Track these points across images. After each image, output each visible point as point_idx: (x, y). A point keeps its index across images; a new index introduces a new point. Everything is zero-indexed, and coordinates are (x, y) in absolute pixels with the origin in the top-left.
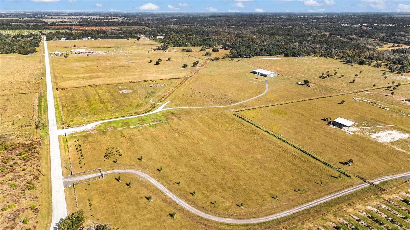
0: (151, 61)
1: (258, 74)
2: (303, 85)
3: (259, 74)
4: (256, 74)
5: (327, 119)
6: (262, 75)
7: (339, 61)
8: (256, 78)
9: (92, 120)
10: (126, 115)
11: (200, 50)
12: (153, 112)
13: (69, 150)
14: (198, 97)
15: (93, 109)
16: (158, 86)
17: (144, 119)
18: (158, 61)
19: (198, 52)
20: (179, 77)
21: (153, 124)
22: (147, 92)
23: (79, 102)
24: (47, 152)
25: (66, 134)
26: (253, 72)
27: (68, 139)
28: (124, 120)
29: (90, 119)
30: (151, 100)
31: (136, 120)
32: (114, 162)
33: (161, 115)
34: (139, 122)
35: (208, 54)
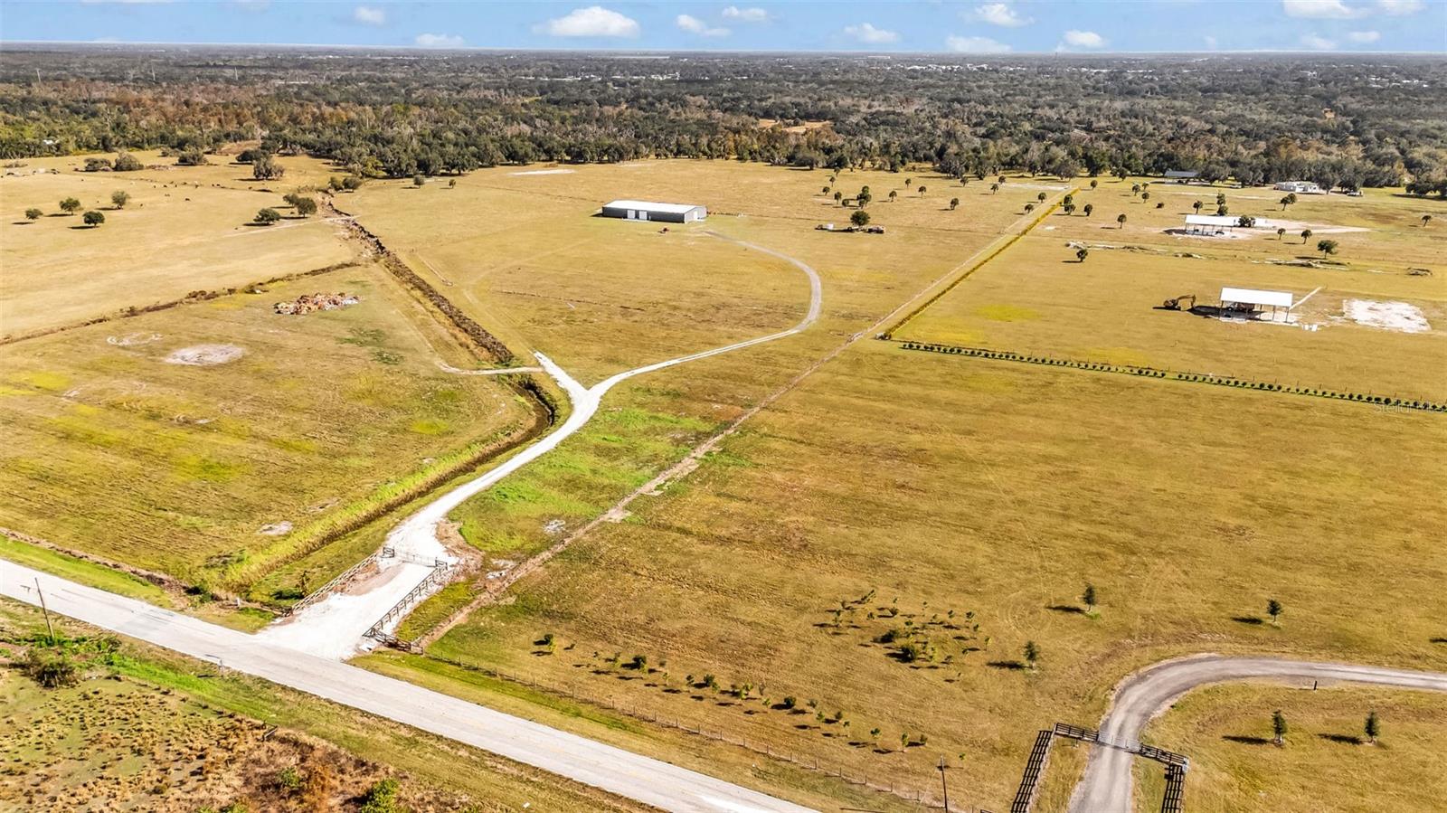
0: (33, 215)
1: (637, 216)
2: (850, 230)
3: (643, 215)
4: (626, 217)
5: (1175, 303)
6: (655, 217)
7: (749, 164)
8: (665, 230)
9: (342, 519)
10: (478, 451)
11: (176, 160)
12: (578, 407)
13: (630, 708)
14: (618, 319)
15: (206, 467)
16: (328, 307)
17: (614, 445)
18: (63, 212)
19: (175, 168)
20: (339, 262)
21: (709, 454)
22: (337, 339)
23: (12, 455)
24: (519, 779)
25: (373, 633)
26: (607, 213)
27: (463, 659)
28: (532, 474)
29: (320, 518)
30: (436, 363)
31: (592, 458)
32: (1002, 665)
33: (644, 412)
34: (626, 464)
35: (269, 172)
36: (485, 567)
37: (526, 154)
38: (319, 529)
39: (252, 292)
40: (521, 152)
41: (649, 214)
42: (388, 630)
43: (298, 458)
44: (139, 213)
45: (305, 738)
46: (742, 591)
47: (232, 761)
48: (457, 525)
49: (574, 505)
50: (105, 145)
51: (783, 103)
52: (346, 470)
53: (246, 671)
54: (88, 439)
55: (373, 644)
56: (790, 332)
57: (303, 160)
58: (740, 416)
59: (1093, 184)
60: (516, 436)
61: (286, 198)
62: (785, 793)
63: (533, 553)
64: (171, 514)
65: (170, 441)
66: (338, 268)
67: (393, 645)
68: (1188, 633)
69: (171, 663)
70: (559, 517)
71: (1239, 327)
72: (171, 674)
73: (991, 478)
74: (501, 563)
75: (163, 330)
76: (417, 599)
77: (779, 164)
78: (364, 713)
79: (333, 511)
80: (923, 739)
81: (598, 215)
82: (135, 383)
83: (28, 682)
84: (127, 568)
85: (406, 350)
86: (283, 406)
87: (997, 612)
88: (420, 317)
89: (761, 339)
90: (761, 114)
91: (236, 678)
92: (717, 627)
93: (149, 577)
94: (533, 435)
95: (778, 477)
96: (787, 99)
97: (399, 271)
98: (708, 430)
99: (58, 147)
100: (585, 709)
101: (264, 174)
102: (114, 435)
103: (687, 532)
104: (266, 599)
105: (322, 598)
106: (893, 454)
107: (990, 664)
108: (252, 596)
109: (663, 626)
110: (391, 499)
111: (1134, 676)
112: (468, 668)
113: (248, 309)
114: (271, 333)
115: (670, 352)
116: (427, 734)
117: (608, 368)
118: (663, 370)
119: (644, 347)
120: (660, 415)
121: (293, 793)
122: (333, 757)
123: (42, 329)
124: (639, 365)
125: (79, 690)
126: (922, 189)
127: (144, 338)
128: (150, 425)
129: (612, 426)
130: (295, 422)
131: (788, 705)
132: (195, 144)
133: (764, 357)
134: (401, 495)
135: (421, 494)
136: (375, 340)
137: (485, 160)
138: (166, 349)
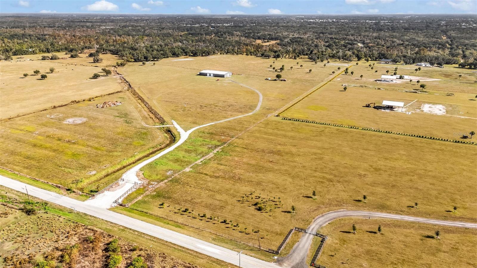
0: (25, 75)
1: (210, 75)
2: (275, 80)
3: (212, 75)
4: (207, 75)
5: (369, 105)
6: (216, 76)
8: (218, 80)
9: (110, 170)
10: (151, 150)
11: (70, 56)
12: (182, 137)
13: (182, 223)
14: (199, 110)
15: (74, 155)
16: (112, 105)
17: (191, 149)
18: (35, 74)
19: (69, 59)
20: (117, 91)
21: (218, 152)
22: (114, 116)
23: (19, 151)
24: (150, 240)
25: (116, 202)
26: (201, 74)
27: (139, 209)
28: (166, 157)
29: (104, 170)
30: (142, 124)
31: (183, 153)
32: (285, 212)
33: (201, 139)
34: (193, 155)
35: (98, 60)
36: (149, 184)
37: (179, 54)
38: (104, 173)
39: (90, 101)
40: (177, 53)
41: (214, 74)
42: (120, 201)
43: (100, 152)
44: (58, 74)
45: (95, 229)
46: (219, 192)
47: (76, 234)
48: (142, 172)
49: (176, 166)
50: (48, 51)
51: (265, 34)
52: (113, 156)
53: (81, 211)
54: (41, 147)
55: (116, 205)
56: (250, 114)
57: (109, 55)
58: (229, 140)
59: (357, 64)
60: (163, 146)
61: (102, 69)
62: (219, 244)
63: (162, 181)
64: (63, 168)
65: (64, 147)
66: (116, 93)
67: (121, 205)
68: (340, 204)
69: (61, 209)
70: (171, 170)
71: (387, 113)
72: (61, 212)
73: (297, 159)
74: (153, 183)
75: (64, 113)
76: (129, 193)
77: (259, 57)
78: (111, 223)
79: (108, 168)
80: (259, 231)
81: (198, 75)
82: (55, 129)
83: (23, 213)
84: (50, 183)
85: (134, 119)
86: (97, 137)
87: (288, 198)
88: (139, 109)
89: (241, 116)
90: (257, 38)
91: (78, 213)
92: (210, 201)
93: (56, 186)
94: (168, 145)
95: (236, 159)
96: (266, 33)
97: (135, 93)
98: (219, 144)
99: (33, 51)
100: (170, 222)
101: (96, 61)
102: (48, 145)
103: (206, 174)
104: (88, 192)
105: (103, 192)
106: (272, 152)
107: (282, 212)
108: (84, 191)
109: (195, 201)
110: (125, 164)
111: (321, 215)
112: (140, 211)
113: (88, 106)
114: (94, 114)
115: (212, 120)
116: (127, 228)
117: (193, 125)
118: (209, 126)
119: (205, 118)
120: (206, 140)
121: (91, 242)
122: (102, 233)
123: (28, 112)
124: (202, 124)
125: (37, 216)
126: (301, 66)
127: (58, 115)
128: (59, 142)
129: (191, 143)
130: (100, 142)
131: (225, 222)
132: (76, 50)
133: (240, 122)
134: (128, 163)
135: (134, 163)
136: (125, 116)
137: (165, 56)
138: (64, 119)
